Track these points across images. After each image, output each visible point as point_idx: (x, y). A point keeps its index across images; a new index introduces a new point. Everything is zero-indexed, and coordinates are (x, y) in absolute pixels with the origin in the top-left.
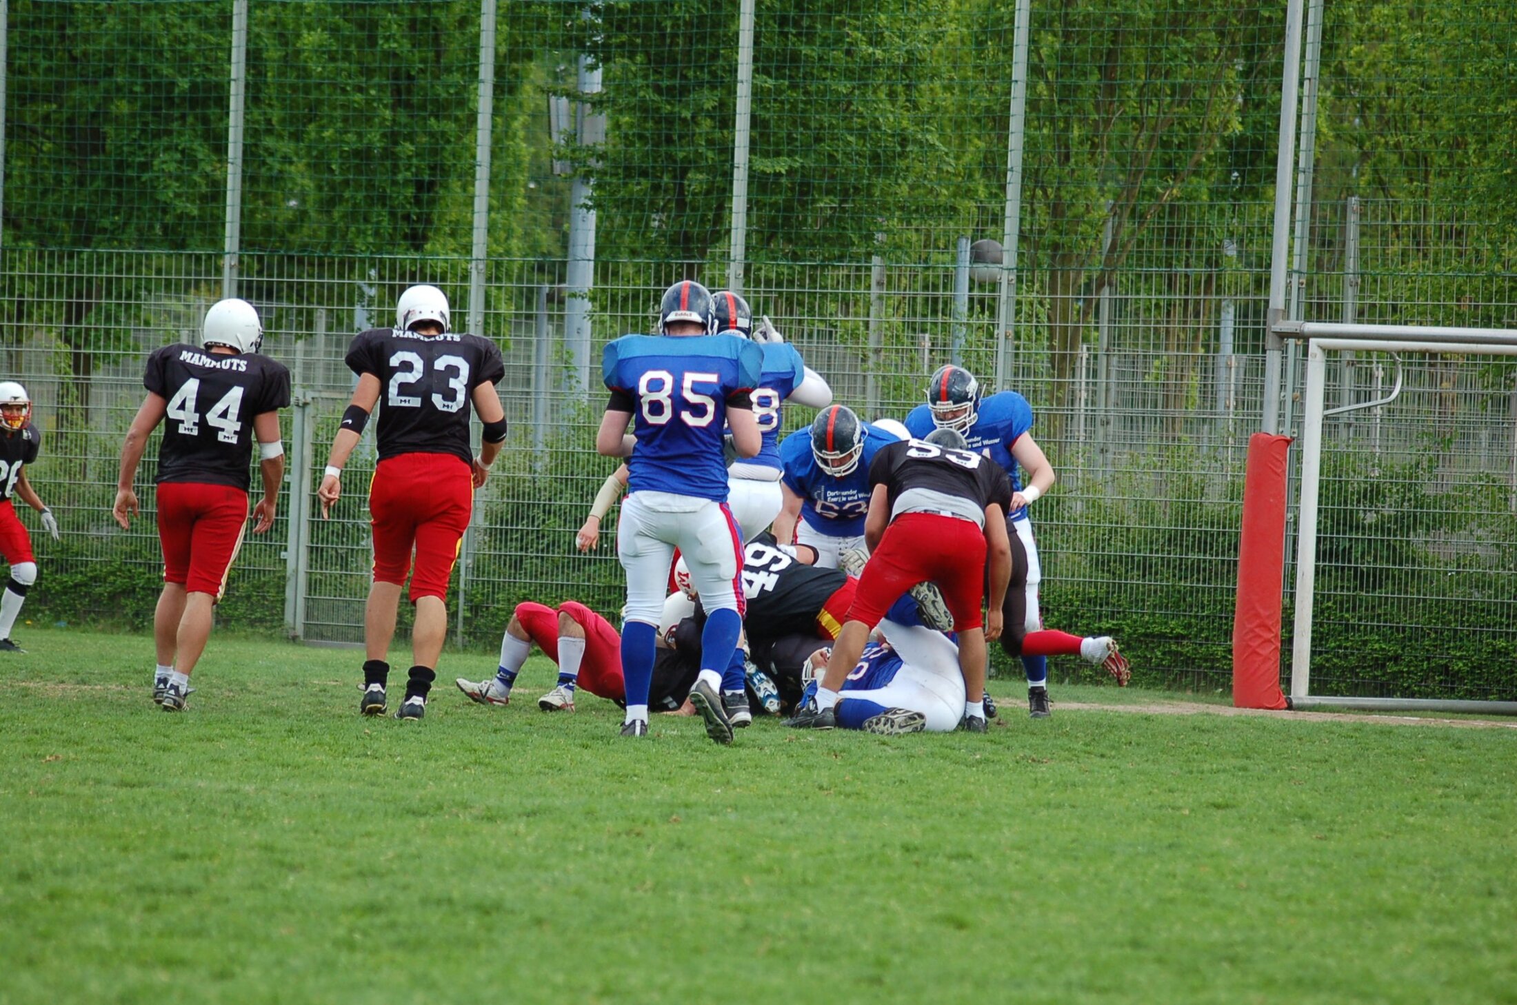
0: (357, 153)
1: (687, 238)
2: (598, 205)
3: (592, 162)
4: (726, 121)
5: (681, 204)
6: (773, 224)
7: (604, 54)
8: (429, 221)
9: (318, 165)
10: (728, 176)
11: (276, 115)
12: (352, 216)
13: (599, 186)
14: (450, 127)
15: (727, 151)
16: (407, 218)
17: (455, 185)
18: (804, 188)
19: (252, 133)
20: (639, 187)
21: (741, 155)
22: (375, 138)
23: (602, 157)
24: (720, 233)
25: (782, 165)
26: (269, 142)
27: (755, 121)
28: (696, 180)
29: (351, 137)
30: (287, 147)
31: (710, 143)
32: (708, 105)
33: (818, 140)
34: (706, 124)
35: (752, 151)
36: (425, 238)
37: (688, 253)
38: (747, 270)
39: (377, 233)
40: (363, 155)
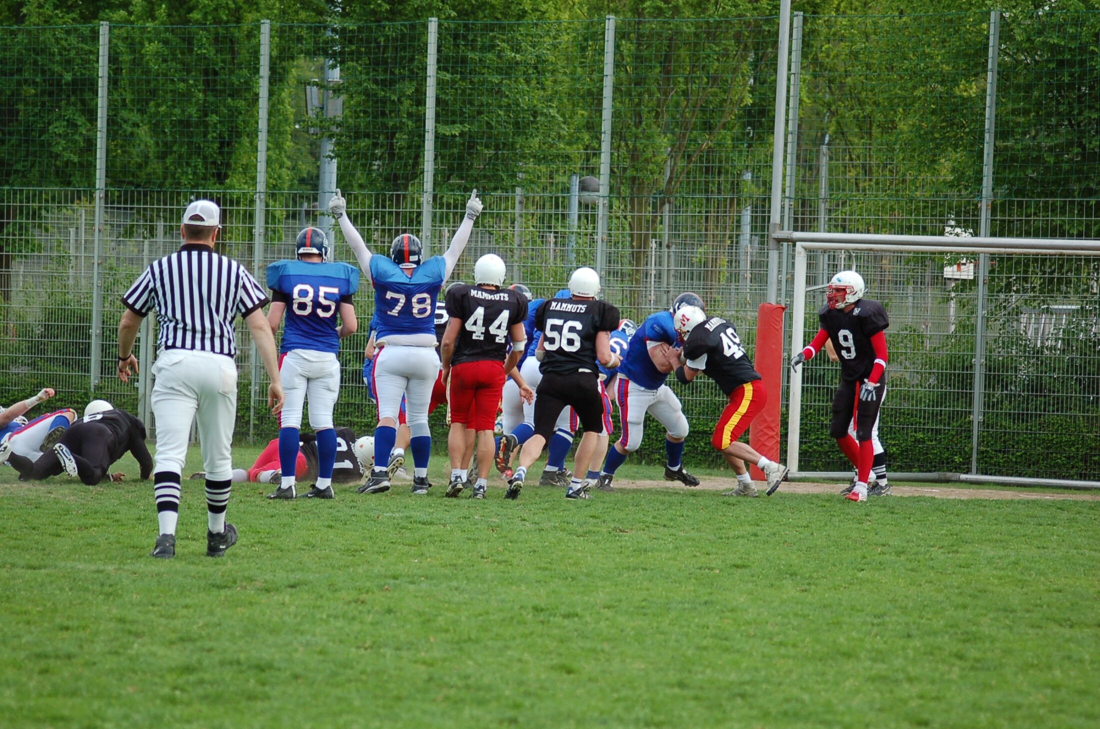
0: (181, 122)
1: (396, 177)
2: (337, 156)
3: (334, 129)
4: (420, 101)
5: (392, 156)
6: (451, 169)
7: (341, 59)
8: (228, 165)
9: (156, 128)
10: (422, 137)
11: (129, 97)
12: (179, 163)
13: (338, 144)
14: (241, 104)
15: (420, 120)
16: (214, 163)
17: (245, 140)
18: (470, 143)
19: (113, 107)
20: (364, 143)
21: (430, 124)
22: (193, 111)
23: (339, 125)
24: (416, 173)
25: (456, 130)
26: (124, 114)
27: (438, 101)
28: (401, 139)
29: (177, 111)
30: (135, 117)
31: (410, 115)
32: (409, 92)
33: (480, 113)
34: (407, 103)
35: (437, 121)
36: (226, 176)
37: (397, 187)
38: (435, 197)
39: (195, 173)
40: (185, 123)
